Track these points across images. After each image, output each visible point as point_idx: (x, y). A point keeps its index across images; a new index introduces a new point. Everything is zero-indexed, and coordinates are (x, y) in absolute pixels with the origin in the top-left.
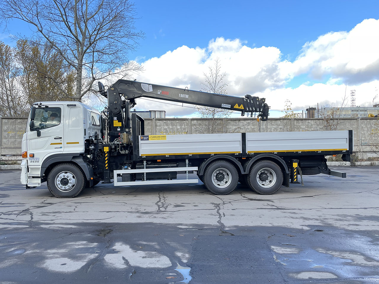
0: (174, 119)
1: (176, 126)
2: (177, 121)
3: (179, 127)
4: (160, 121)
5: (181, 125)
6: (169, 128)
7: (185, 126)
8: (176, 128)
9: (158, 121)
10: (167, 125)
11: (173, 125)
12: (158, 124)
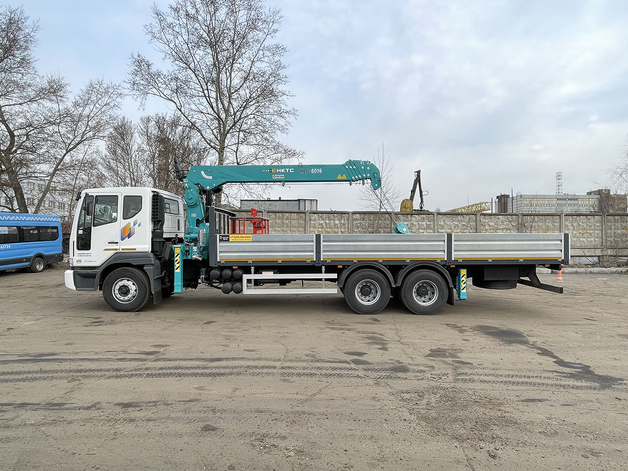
0: (331, 212)
1: (334, 220)
2: (336, 215)
3: (337, 222)
4: (315, 215)
5: (340, 220)
6: (325, 223)
7: (344, 221)
8: (334, 222)
9: (311, 214)
10: (323, 220)
11: (330, 219)
12: (313, 218)
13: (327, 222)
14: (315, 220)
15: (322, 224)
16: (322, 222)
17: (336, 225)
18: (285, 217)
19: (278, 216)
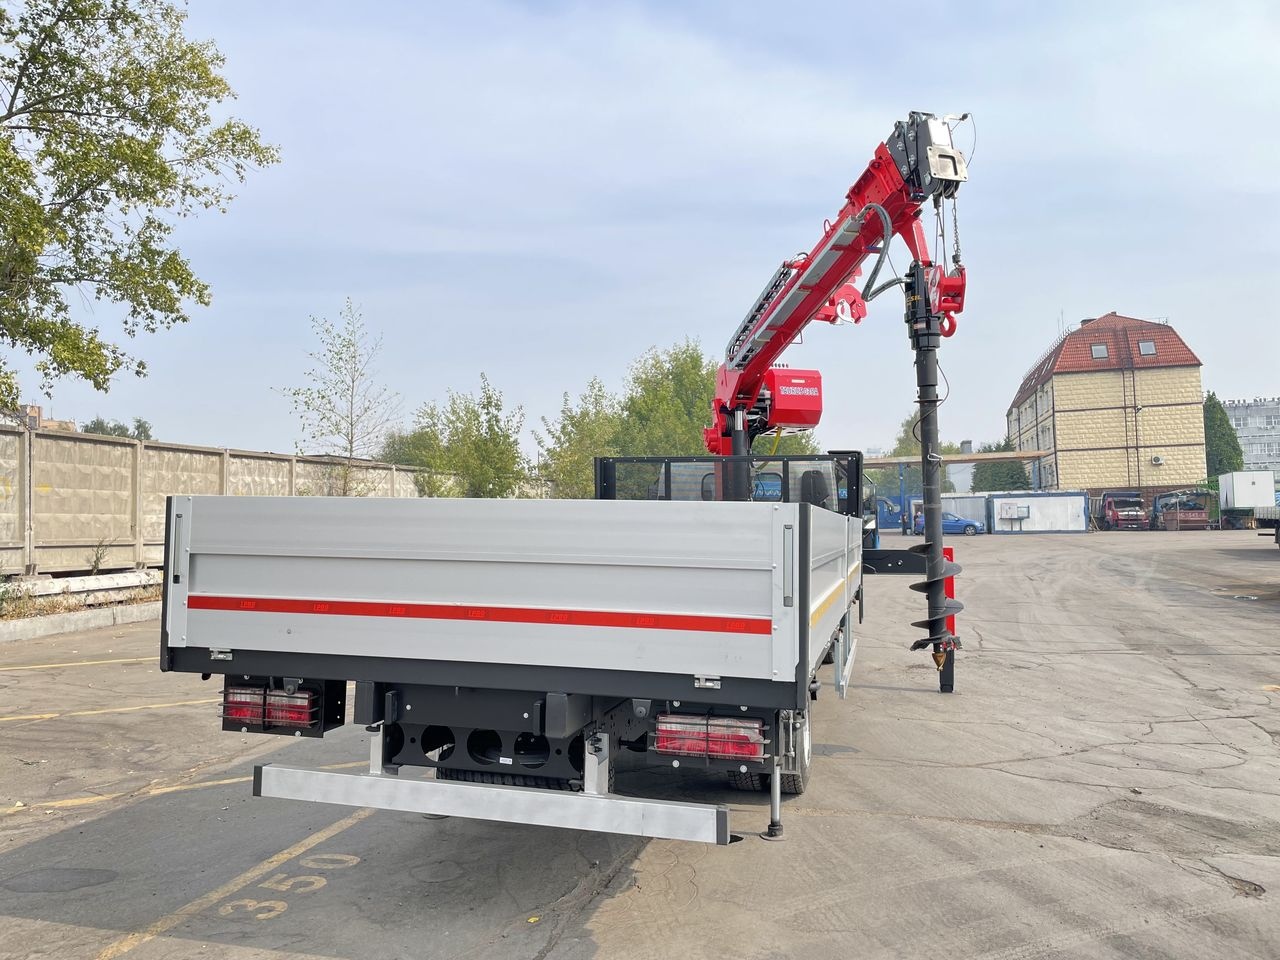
0: (266, 455)
1: (267, 476)
2: (270, 462)
3: (272, 481)
4: (237, 460)
5: (276, 476)
6: (254, 481)
7: (283, 477)
8: (268, 481)
9: (232, 460)
10: (250, 473)
11: (261, 474)
12: (233, 468)
13: (257, 479)
14: (235, 474)
15: (248, 485)
16: (248, 479)
17: (271, 486)
18: (182, 464)
19: (166, 460)
